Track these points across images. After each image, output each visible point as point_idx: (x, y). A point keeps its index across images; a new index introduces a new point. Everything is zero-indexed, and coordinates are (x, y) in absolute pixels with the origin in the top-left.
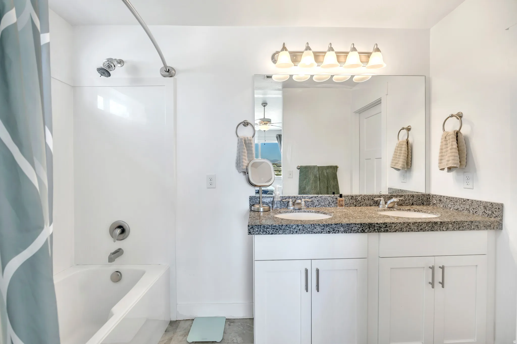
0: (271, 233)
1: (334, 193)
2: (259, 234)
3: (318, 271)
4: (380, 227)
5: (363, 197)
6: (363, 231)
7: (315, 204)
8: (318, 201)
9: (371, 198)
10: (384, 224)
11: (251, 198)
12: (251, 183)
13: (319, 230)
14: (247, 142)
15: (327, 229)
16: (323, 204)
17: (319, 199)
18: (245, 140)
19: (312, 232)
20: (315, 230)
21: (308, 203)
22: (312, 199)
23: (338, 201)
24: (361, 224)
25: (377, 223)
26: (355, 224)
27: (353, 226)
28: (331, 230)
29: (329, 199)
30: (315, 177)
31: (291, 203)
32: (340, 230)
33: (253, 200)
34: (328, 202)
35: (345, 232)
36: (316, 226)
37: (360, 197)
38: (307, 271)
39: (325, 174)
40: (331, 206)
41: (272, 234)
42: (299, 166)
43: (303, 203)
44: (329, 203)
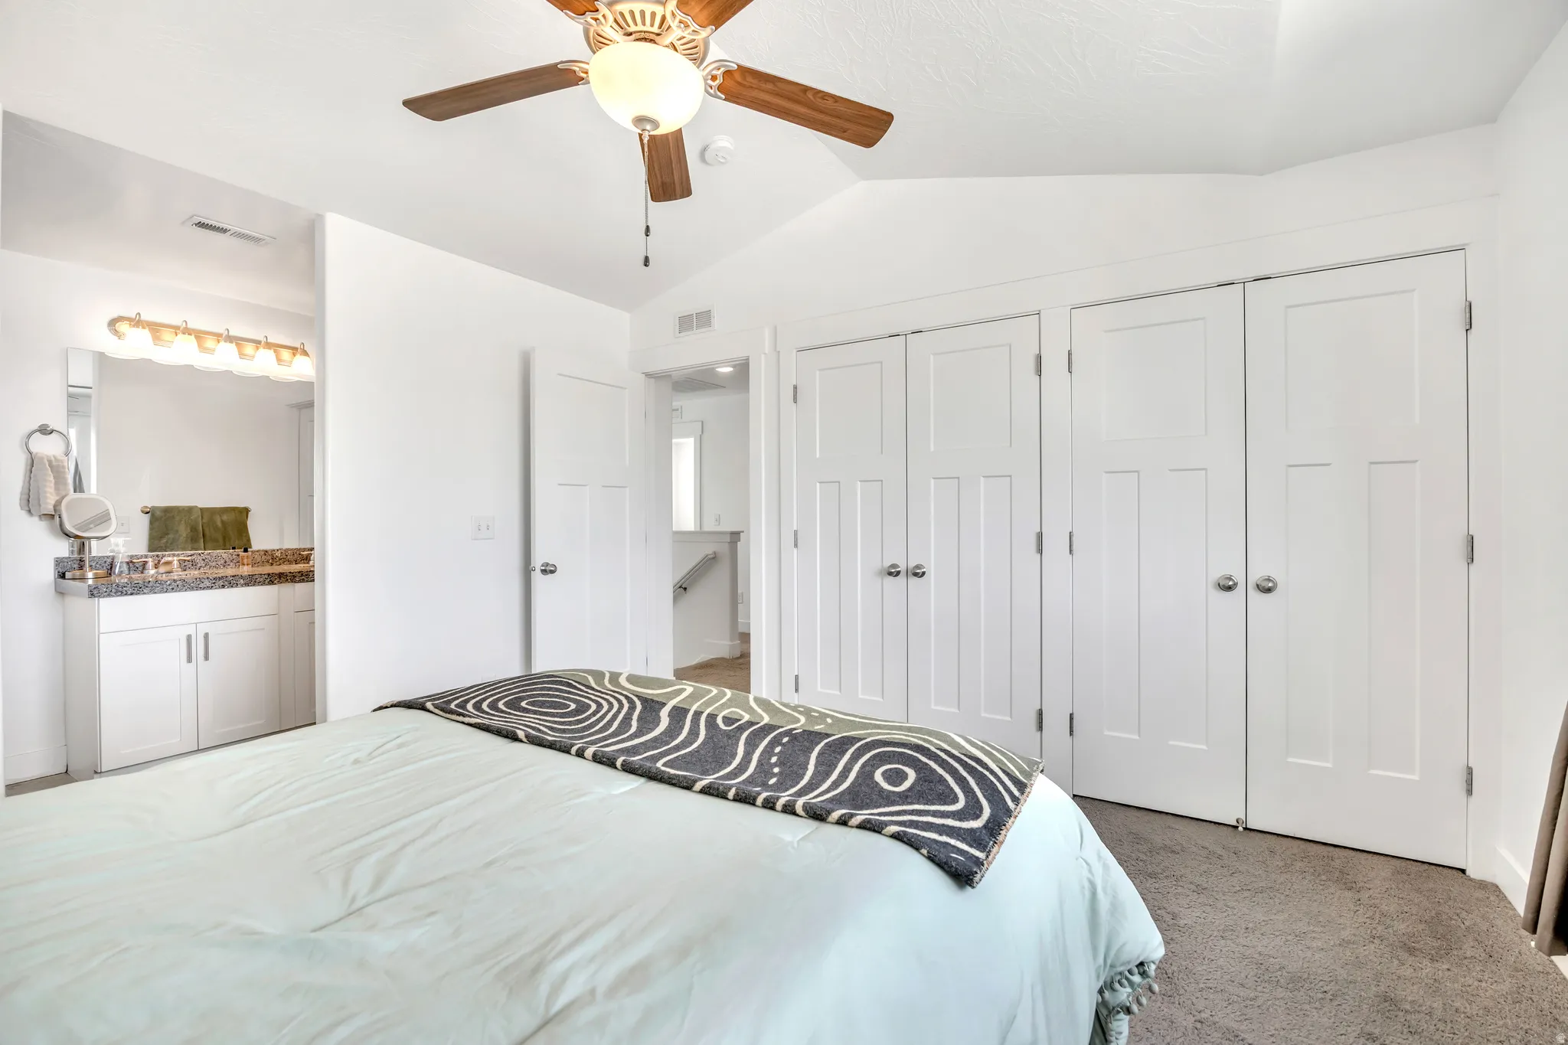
0: (129, 593)
1: (234, 548)
2: (109, 595)
3: (206, 636)
4: (295, 577)
5: (284, 552)
6: (271, 583)
7: (199, 565)
8: (204, 560)
9: (298, 552)
10: (299, 572)
11: (59, 562)
12: (67, 533)
13: (208, 584)
14: (54, 463)
15: (221, 583)
16: (214, 564)
17: (207, 557)
18: (50, 462)
19: (198, 588)
20: (202, 585)
21: (186, 564)
22: (193, 557)
23: (240, 559)
24: (269, 575)
25: (290, 573)
26: (261, 575)
27: (257, 576)
28: (226, 583)
29: (224, 556)
30: (194, 529)
31: (150, 564)
32: (238, 583)
33: (66, 564)
34: (223, 562)
35: (247, 585)
36: (203, 580)
37: (280, 551)
38: (189, 638)
39: (219, 524)
40: (229, 567)
41: (132, 594)
42: (147, 507)
43: (175, 562)
44: (225, 562)
